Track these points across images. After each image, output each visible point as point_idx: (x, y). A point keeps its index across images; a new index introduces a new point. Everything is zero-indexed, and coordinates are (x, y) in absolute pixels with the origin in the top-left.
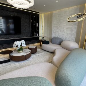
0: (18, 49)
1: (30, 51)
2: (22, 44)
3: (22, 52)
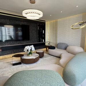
1: (38, 55)
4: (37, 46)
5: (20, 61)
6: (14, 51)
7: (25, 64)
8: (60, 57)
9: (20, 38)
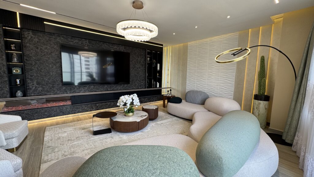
0: (126, 110)
1: (146, 114)
2: (133, 100)
3: (133, 115)
4: (144, 96)
5: (109, 127)
6: (97, 105)
7: (118, 133)
8: (190, 120)
9: (109, 79)
